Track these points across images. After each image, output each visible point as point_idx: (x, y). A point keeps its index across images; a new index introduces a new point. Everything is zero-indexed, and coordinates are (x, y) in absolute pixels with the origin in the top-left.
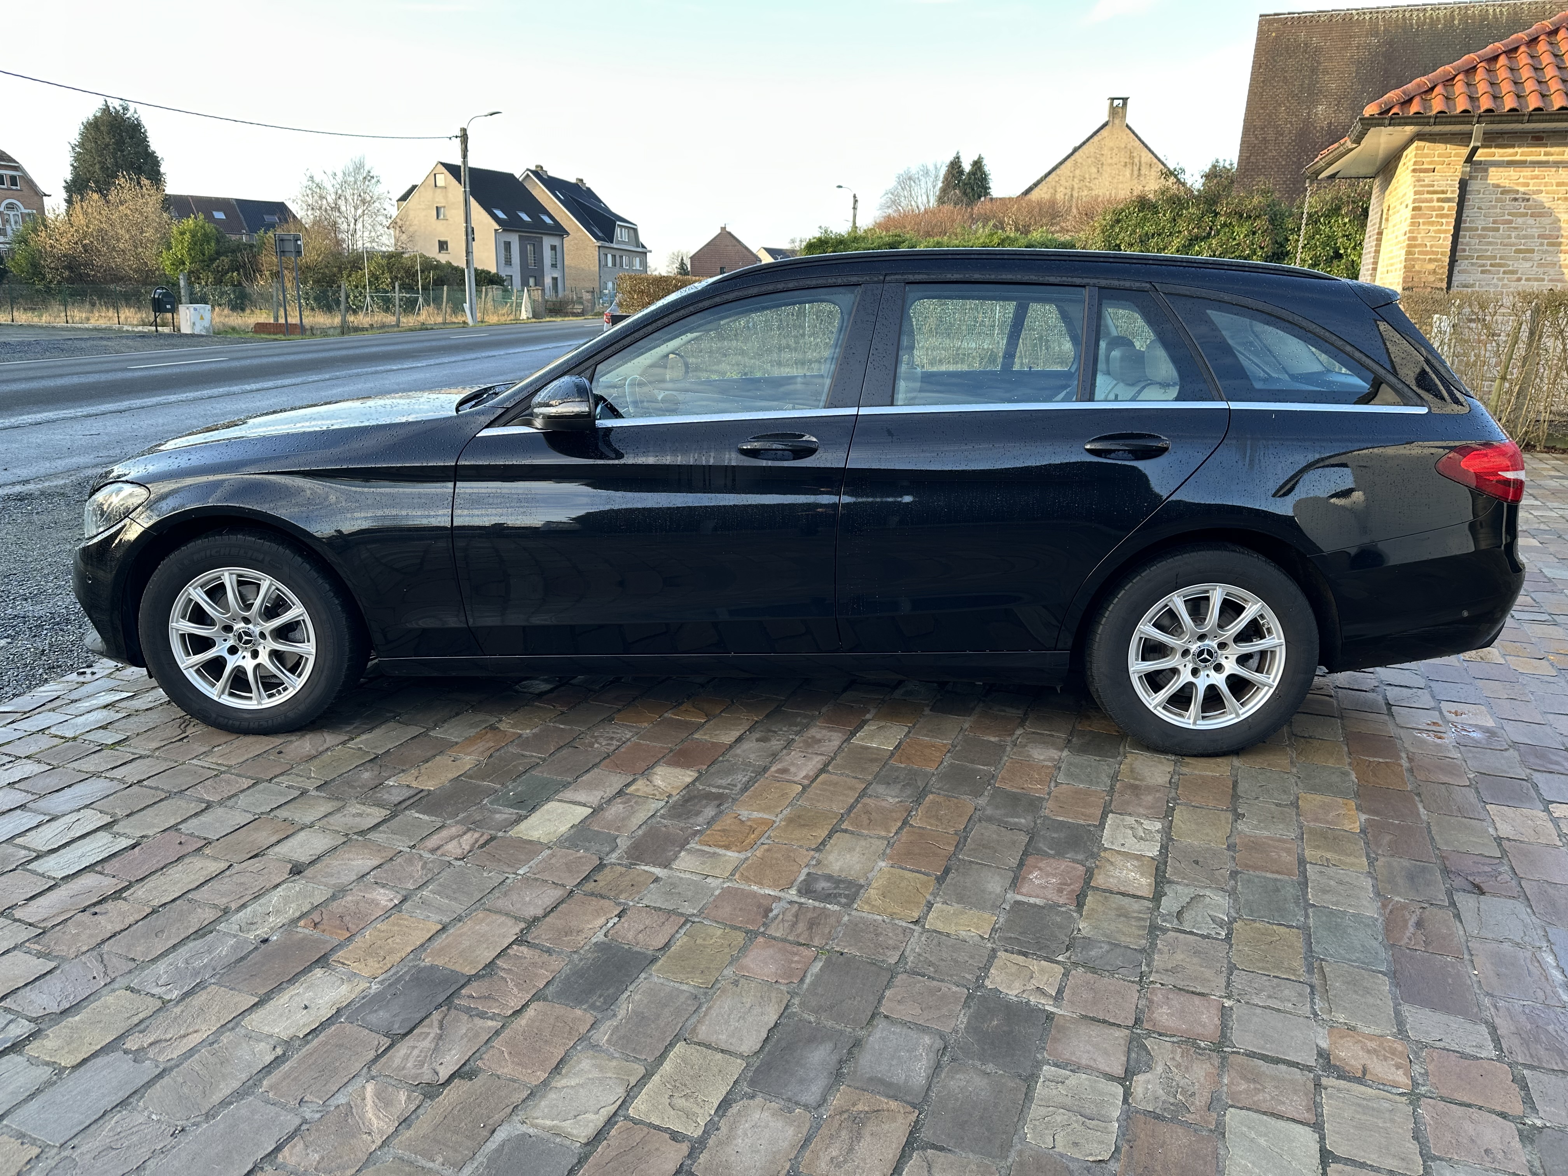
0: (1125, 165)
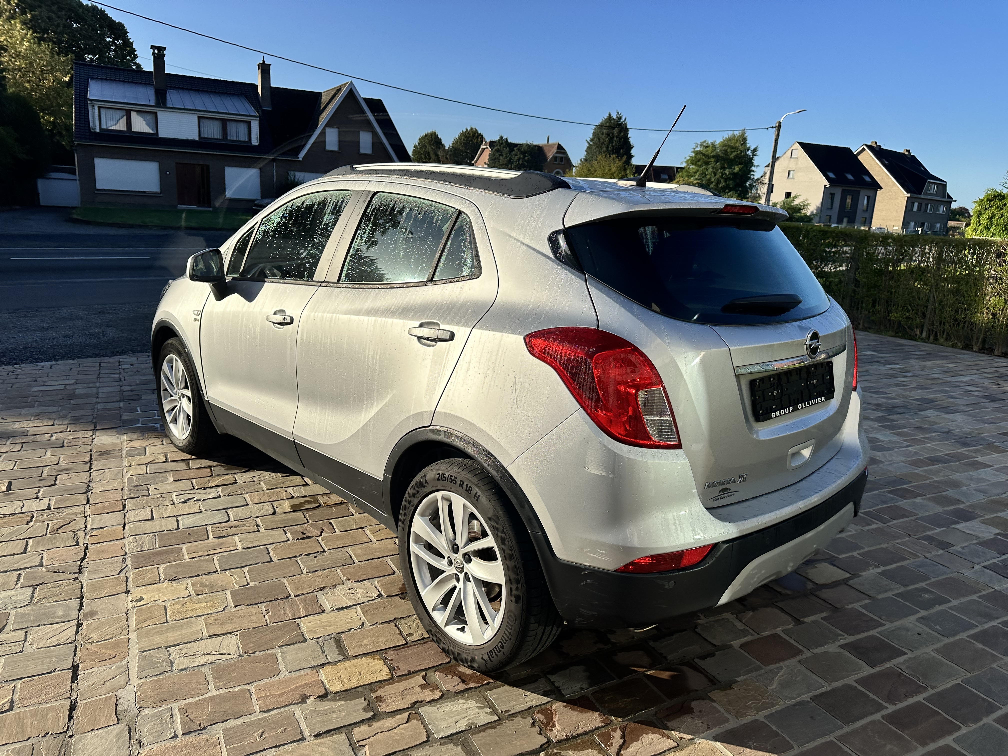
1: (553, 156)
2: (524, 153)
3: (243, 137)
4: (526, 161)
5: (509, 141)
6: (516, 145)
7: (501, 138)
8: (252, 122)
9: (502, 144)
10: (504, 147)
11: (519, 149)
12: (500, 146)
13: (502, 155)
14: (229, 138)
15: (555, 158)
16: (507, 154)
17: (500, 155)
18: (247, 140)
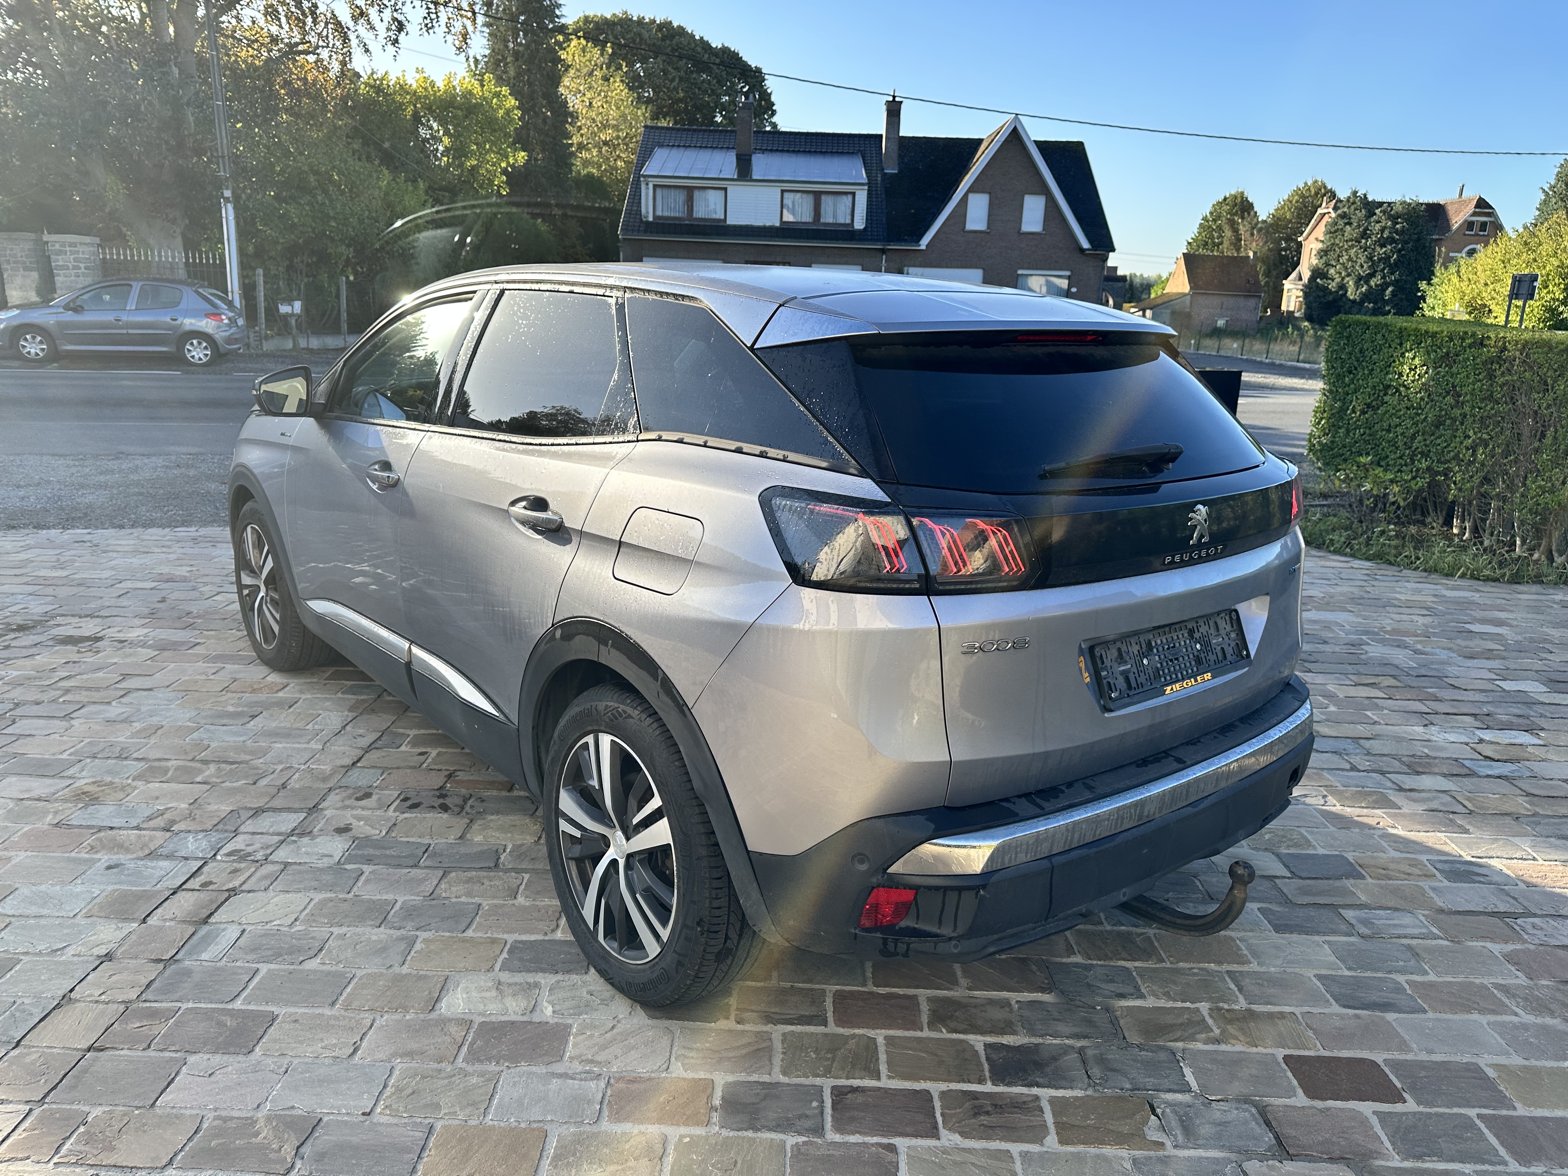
1: (1466, 221)
2: (1394, 218)
3: (843, 218)
4: (1397, 232)
5: (1370, 199)
6: (1381, 204)
7: (1355, 193)
8: (857, 193)
9: (1354, 203)
10: (1356, 209)
11: (1384, 212)
12: (1349, 207)
13: (1350, 224)
14: (822, 220)
15: (1470, 225)
16: (1360, 220)
17: (1346, 224)
18: (848, 221)
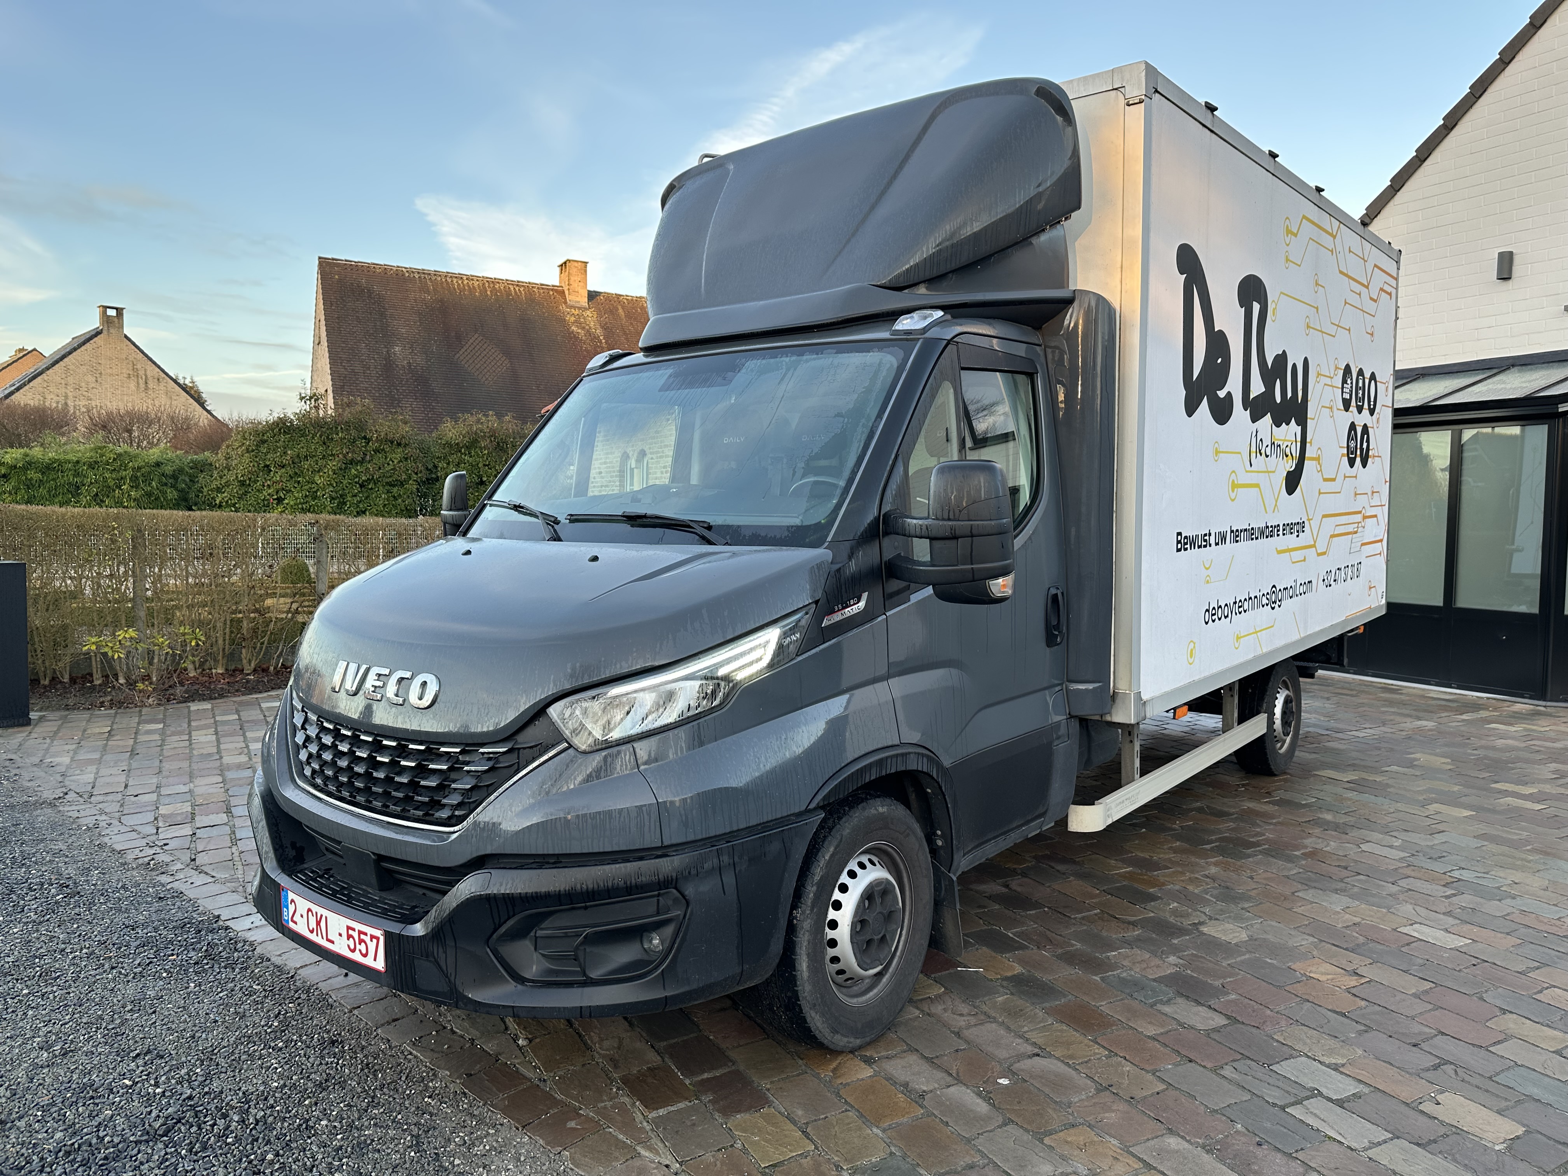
0: (129, 377)
